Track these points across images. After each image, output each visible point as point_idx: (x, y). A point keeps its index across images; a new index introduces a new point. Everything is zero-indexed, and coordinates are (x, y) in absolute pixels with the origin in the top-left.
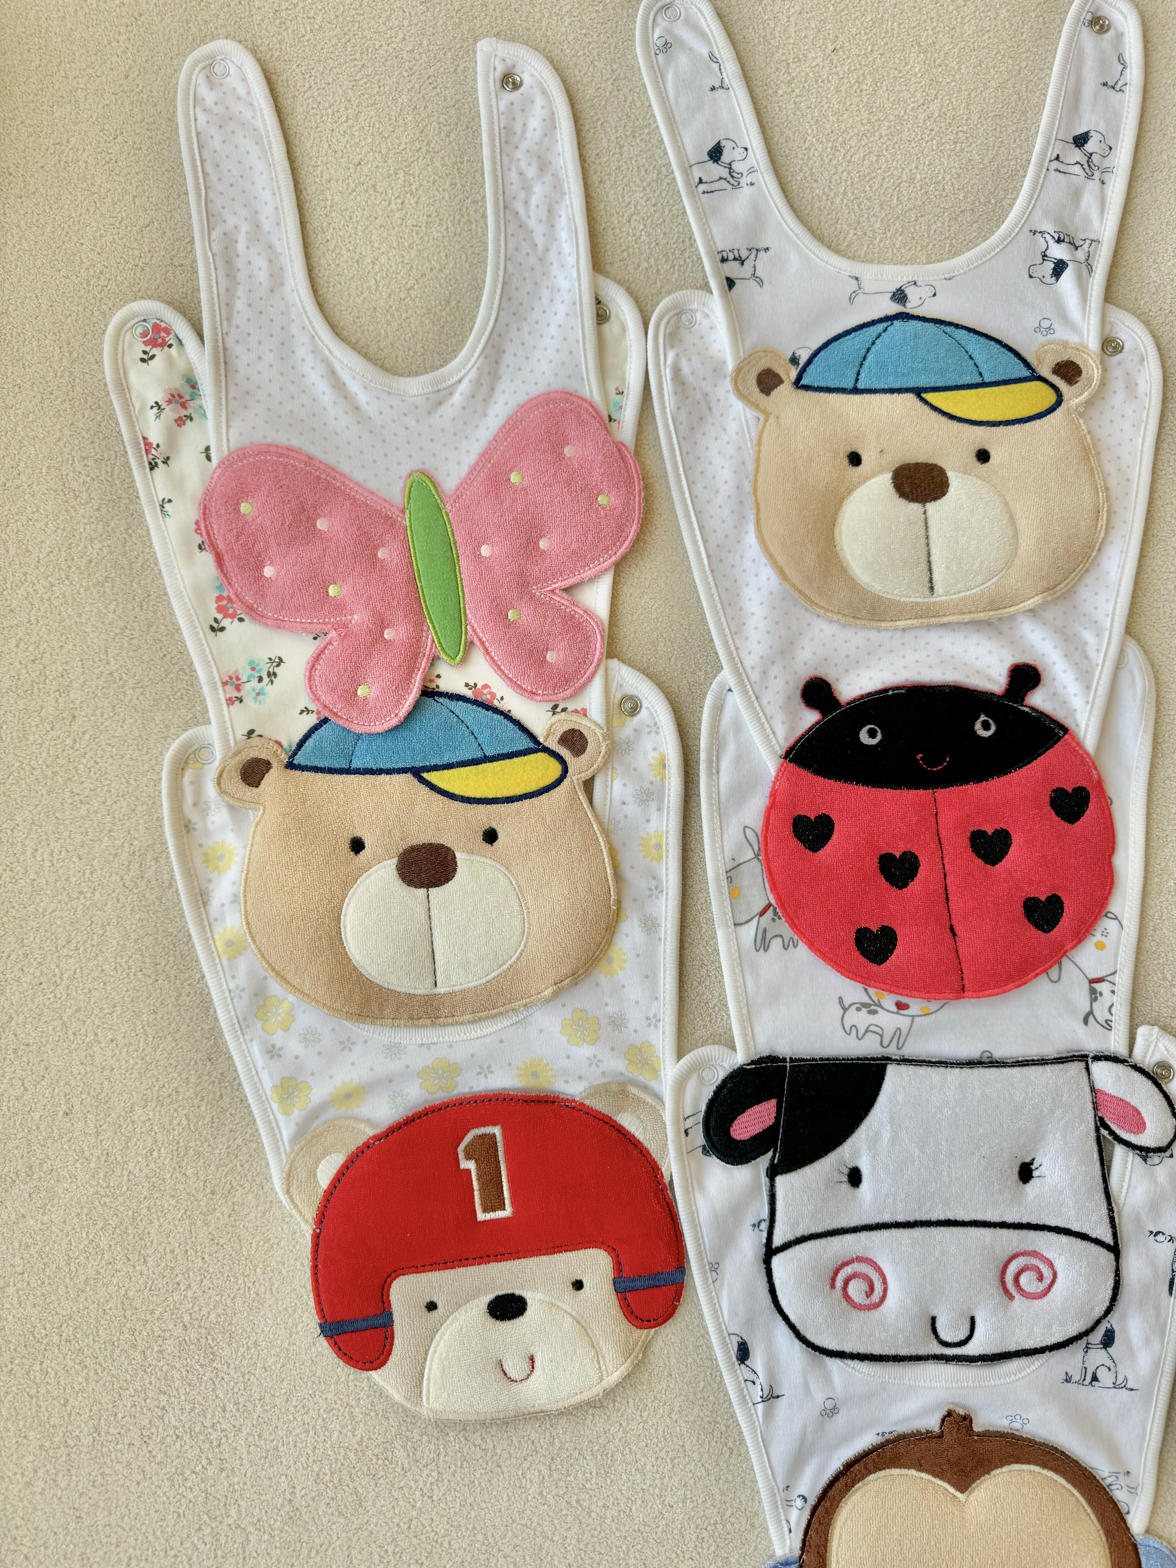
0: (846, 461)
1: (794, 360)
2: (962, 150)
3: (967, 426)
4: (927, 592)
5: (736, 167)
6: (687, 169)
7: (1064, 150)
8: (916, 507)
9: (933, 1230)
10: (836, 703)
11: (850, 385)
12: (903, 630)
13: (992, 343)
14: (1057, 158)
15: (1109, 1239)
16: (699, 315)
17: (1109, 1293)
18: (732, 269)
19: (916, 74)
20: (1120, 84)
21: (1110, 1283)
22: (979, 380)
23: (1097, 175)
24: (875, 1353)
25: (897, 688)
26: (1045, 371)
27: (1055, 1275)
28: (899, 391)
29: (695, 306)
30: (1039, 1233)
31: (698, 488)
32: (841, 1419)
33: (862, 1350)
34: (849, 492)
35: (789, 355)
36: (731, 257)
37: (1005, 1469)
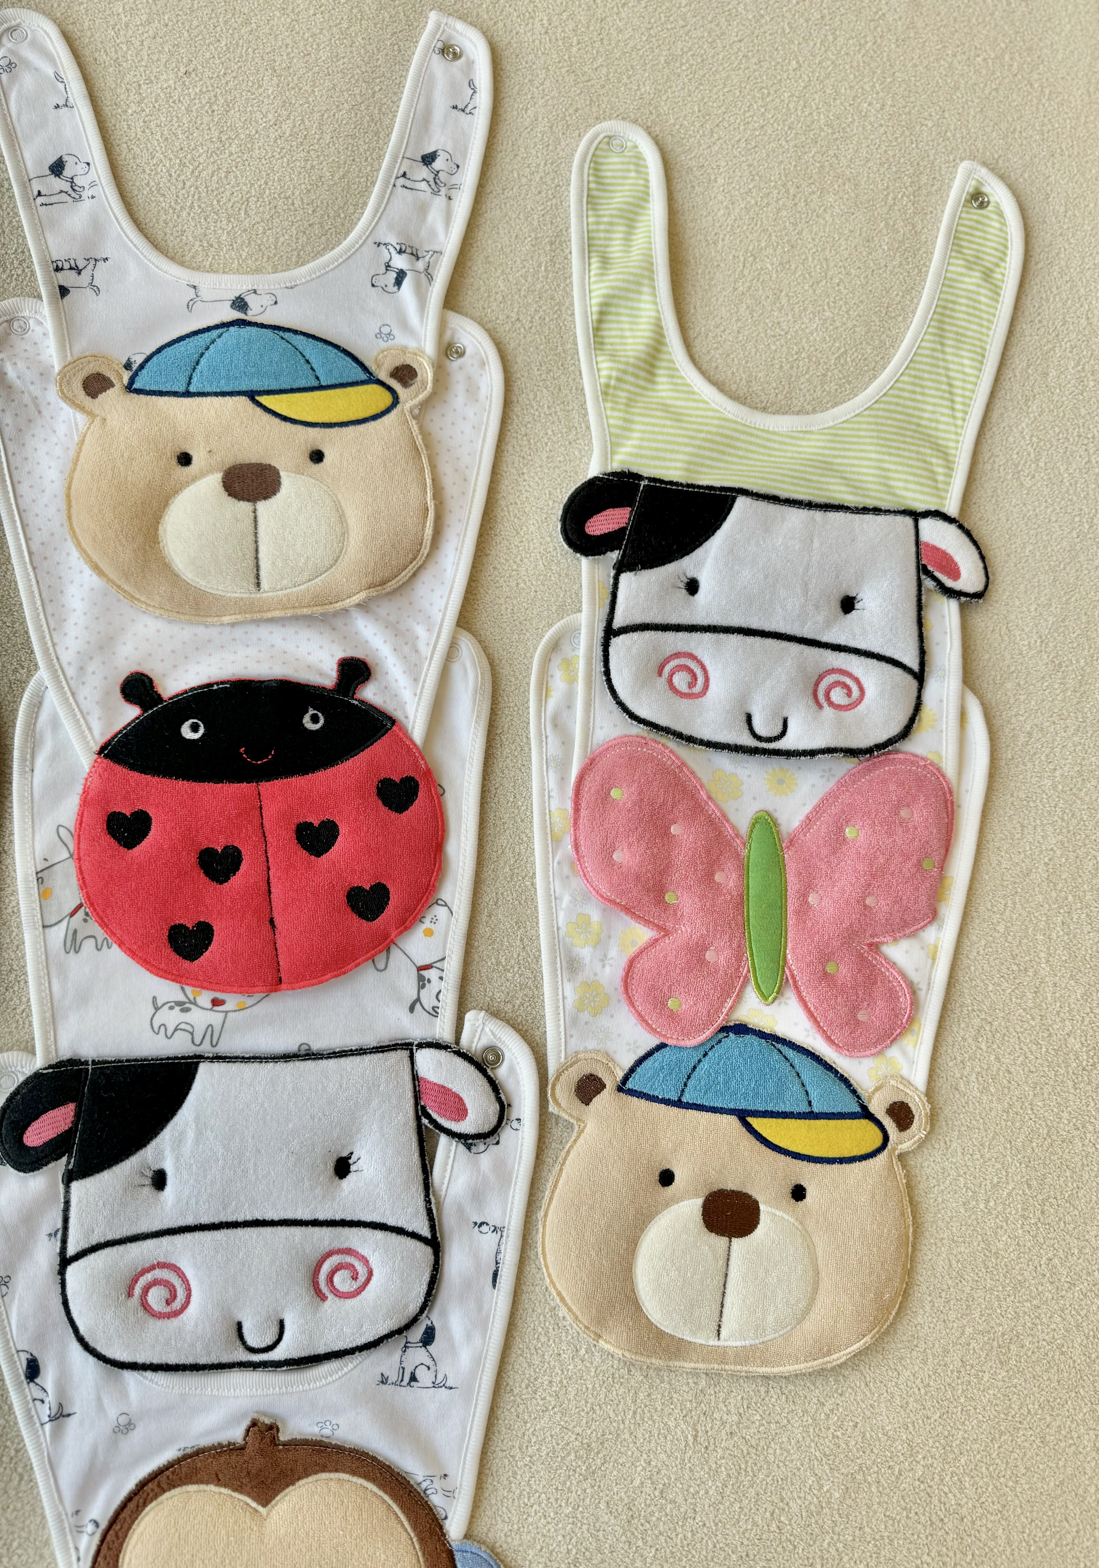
0: (174, 461)
1: (128, 366)
2: (312, 167)
3: (300, 428)
4: (252, 588)
5: (78, 181)
6: (26, 183)
7: (411, 167)
8: (245, 507)
9: (240, 1231)
10: (160, 699)
11: (182, 389)
12: (233, 625)
13: (330, 348)
14: (404, 175)
15: (426, 1232)
16: (31, 322)
17: (424, 1288)
18: (67, 278)
19: (269, 96)
20: (470, 107)
21: (426, 1278)
22: (315, 383)
23: (443, 191)
24: (170, 1362)
25: (222, 683)
26: (383, 376)
27: (370, 1273)
28: (231, 394)
29: (26, 314)
30: (355, 1230)
31: (23, 489)
32: (136, 1436)
33: (156, 1361)
34: (176, 492)
35: (124, 361)
36: (67, 266)
37: (311, 1479)
